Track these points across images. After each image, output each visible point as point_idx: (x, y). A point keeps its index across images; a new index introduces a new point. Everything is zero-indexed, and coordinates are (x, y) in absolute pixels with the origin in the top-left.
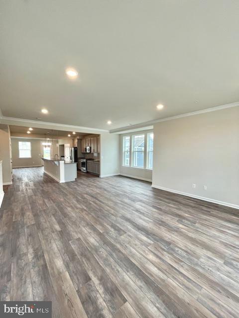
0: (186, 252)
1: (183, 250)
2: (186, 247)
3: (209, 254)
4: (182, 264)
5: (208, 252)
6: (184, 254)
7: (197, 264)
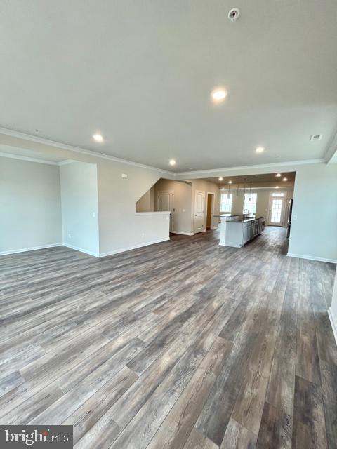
0: (59, 336)
1: (63, 333)
2: (67, 337)
3: (43, 360)
4: (44, 329)
5: (47, 361)
6: (56, 333)
7: (36, 341)
